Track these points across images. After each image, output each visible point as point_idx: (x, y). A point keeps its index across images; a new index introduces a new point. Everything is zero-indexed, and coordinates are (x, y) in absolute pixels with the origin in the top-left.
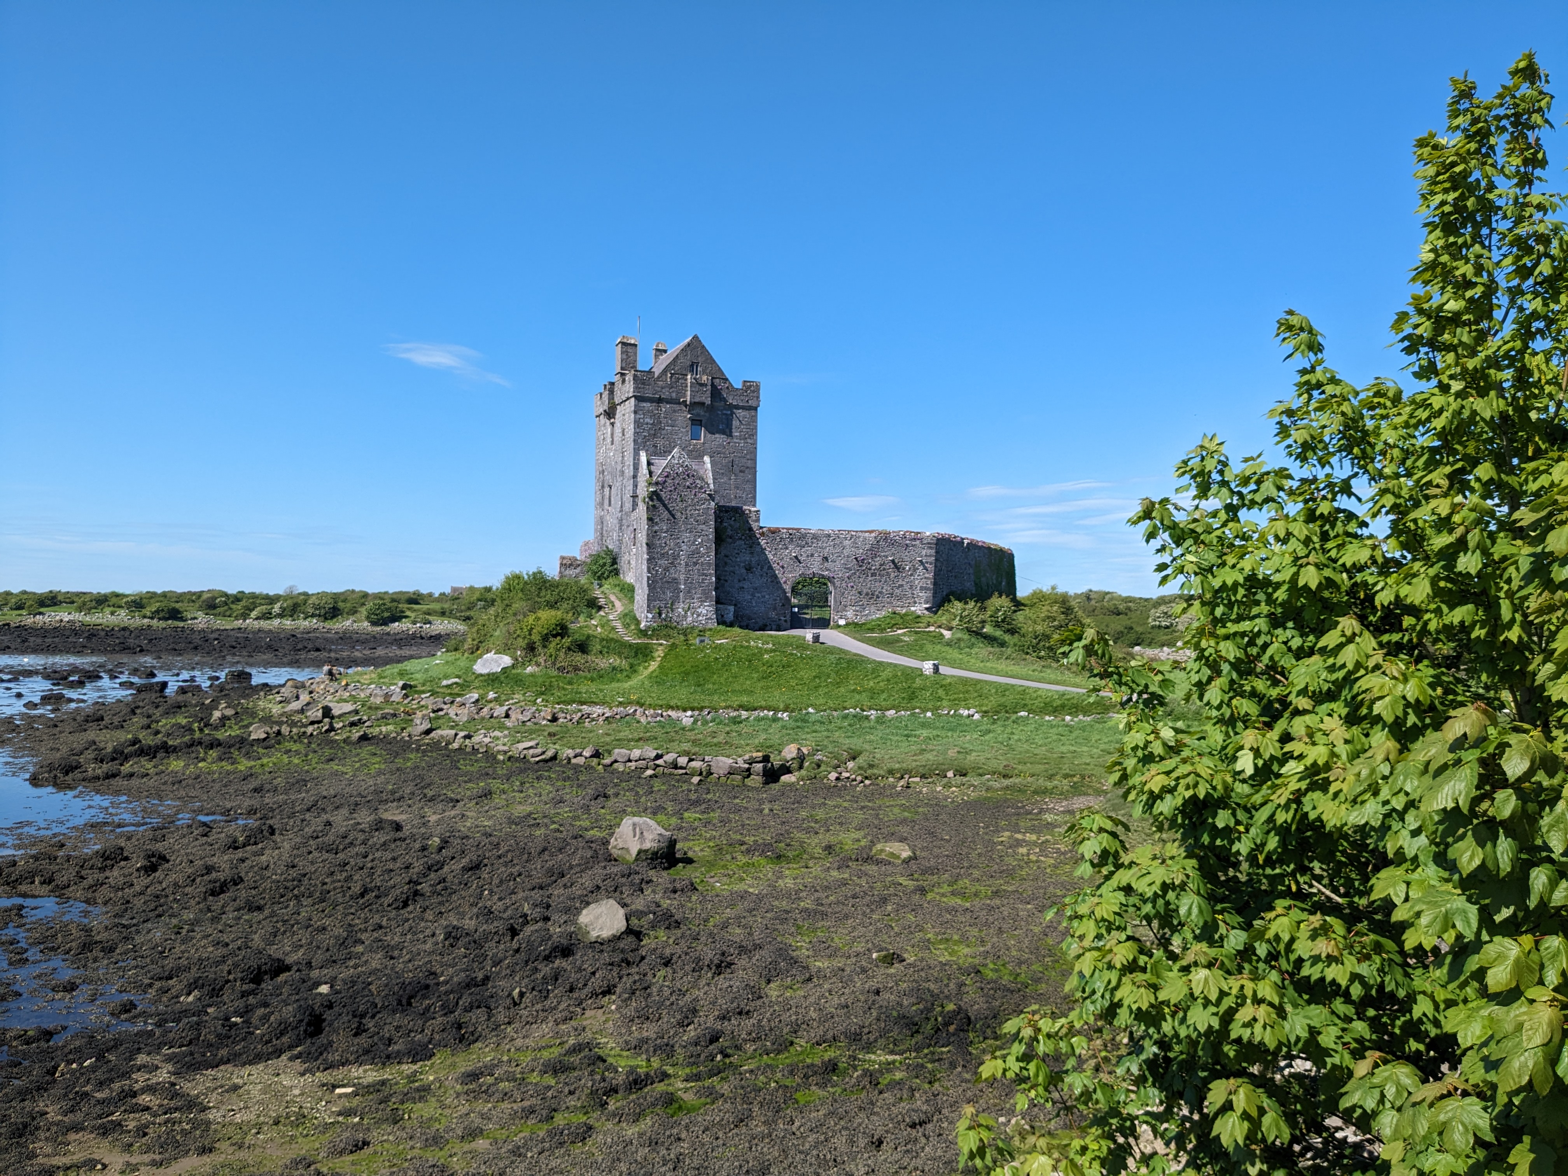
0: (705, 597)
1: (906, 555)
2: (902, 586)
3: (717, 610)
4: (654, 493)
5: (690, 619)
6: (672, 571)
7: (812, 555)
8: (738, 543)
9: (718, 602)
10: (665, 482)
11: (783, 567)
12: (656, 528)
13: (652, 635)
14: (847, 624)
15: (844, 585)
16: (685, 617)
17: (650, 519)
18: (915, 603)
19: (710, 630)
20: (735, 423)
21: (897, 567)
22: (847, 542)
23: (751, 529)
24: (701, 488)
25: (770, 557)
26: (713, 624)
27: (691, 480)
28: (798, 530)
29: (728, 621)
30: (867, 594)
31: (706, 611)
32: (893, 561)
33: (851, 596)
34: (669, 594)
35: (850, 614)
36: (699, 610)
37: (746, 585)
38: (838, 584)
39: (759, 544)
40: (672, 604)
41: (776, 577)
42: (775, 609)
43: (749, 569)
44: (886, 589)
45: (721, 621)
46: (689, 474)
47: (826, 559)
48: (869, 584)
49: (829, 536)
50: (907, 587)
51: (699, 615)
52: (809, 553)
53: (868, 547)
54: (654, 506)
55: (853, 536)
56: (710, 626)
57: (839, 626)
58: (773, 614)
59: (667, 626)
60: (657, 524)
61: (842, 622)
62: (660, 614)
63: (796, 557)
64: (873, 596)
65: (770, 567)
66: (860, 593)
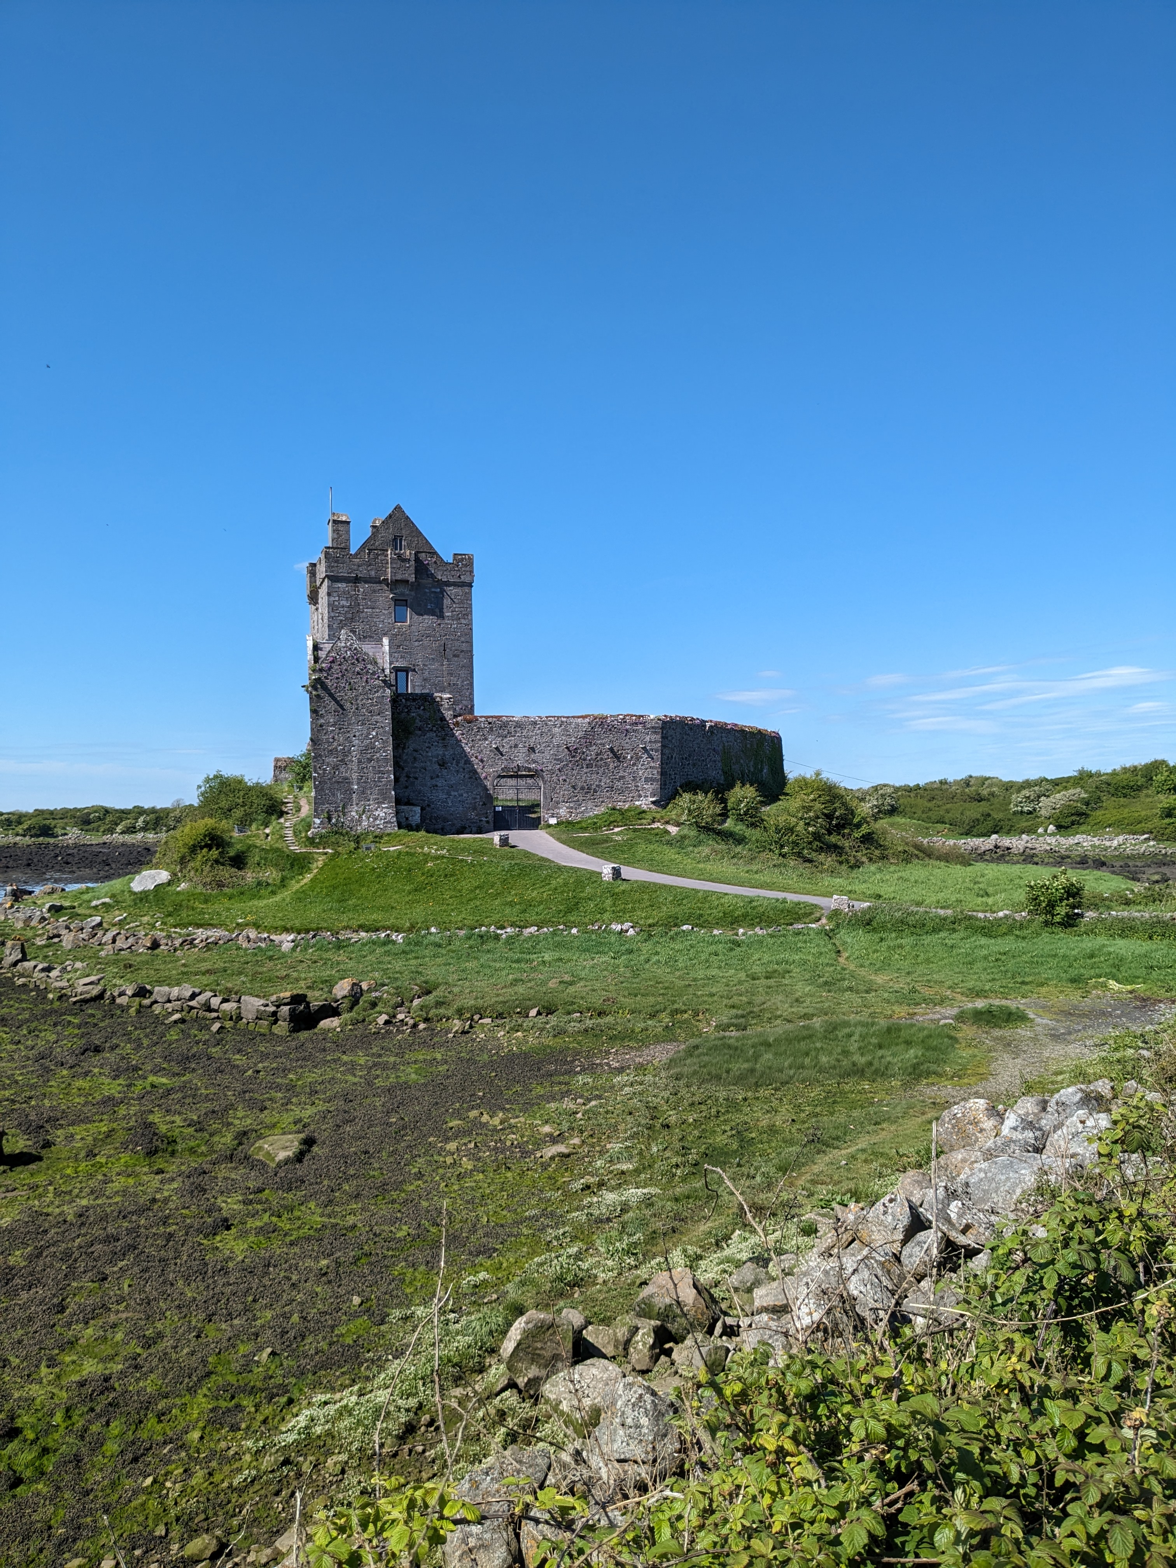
0: (383, 797)
1: (626, 743)
2: (623, 777)
3: (397, 813)
4: (318, 680)
5: (365, 823)
6: (342, 769)
7: (516, 746)
8: (428, 735)
9: (398, 802)
10: (330, 668)
11: (482, 761)
12: (322, 721)
13: (319, 843)
14: (558, 824)
15: (555, 778)
16: (360, 821)
17: (314, 712)
18: (640, 796)
19: (389, 835)
20: (447, 602)
21: (617, 756)
22: (556, 730)
23: (443, 719)
24: (374, 673)
25: (467, 749)
26: (393, 829)
27: (361, 665)
28: (498, 718)
29: (414, 824)
30: (582, 788)
31: (384, 813)
32: (611, 750)
33: (564, 791)
34: (340, 796)
35: (563, 811)
36: (377, 813)
37: (440, 782)
38: (547, 777)
39: (453, 735)
40: (344, 807)
41: (475, 772)
42: (474, 809)
43: (442, 764)
44: (605, 781)
45: (404, 824)
46: (358, 658)
47: (532, 749)
48: (584, 777)
49: (535, 723)
50: (629, 779)
51: (376, 819)
52: (512, 743)
53: (581, 734)
54: (318, 696)
55: (564, 722)
56: (389, 831)
57: (550, 826)
58: (473, 815)
59: (336, 833)
60: (322, 716)
61: (553, 821)
62: (329, 819)
63: (497, 748)
64: (589, 791)
65: (468, 762)
66: (573, 787)
